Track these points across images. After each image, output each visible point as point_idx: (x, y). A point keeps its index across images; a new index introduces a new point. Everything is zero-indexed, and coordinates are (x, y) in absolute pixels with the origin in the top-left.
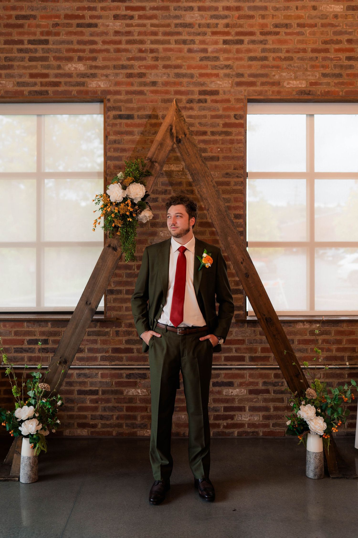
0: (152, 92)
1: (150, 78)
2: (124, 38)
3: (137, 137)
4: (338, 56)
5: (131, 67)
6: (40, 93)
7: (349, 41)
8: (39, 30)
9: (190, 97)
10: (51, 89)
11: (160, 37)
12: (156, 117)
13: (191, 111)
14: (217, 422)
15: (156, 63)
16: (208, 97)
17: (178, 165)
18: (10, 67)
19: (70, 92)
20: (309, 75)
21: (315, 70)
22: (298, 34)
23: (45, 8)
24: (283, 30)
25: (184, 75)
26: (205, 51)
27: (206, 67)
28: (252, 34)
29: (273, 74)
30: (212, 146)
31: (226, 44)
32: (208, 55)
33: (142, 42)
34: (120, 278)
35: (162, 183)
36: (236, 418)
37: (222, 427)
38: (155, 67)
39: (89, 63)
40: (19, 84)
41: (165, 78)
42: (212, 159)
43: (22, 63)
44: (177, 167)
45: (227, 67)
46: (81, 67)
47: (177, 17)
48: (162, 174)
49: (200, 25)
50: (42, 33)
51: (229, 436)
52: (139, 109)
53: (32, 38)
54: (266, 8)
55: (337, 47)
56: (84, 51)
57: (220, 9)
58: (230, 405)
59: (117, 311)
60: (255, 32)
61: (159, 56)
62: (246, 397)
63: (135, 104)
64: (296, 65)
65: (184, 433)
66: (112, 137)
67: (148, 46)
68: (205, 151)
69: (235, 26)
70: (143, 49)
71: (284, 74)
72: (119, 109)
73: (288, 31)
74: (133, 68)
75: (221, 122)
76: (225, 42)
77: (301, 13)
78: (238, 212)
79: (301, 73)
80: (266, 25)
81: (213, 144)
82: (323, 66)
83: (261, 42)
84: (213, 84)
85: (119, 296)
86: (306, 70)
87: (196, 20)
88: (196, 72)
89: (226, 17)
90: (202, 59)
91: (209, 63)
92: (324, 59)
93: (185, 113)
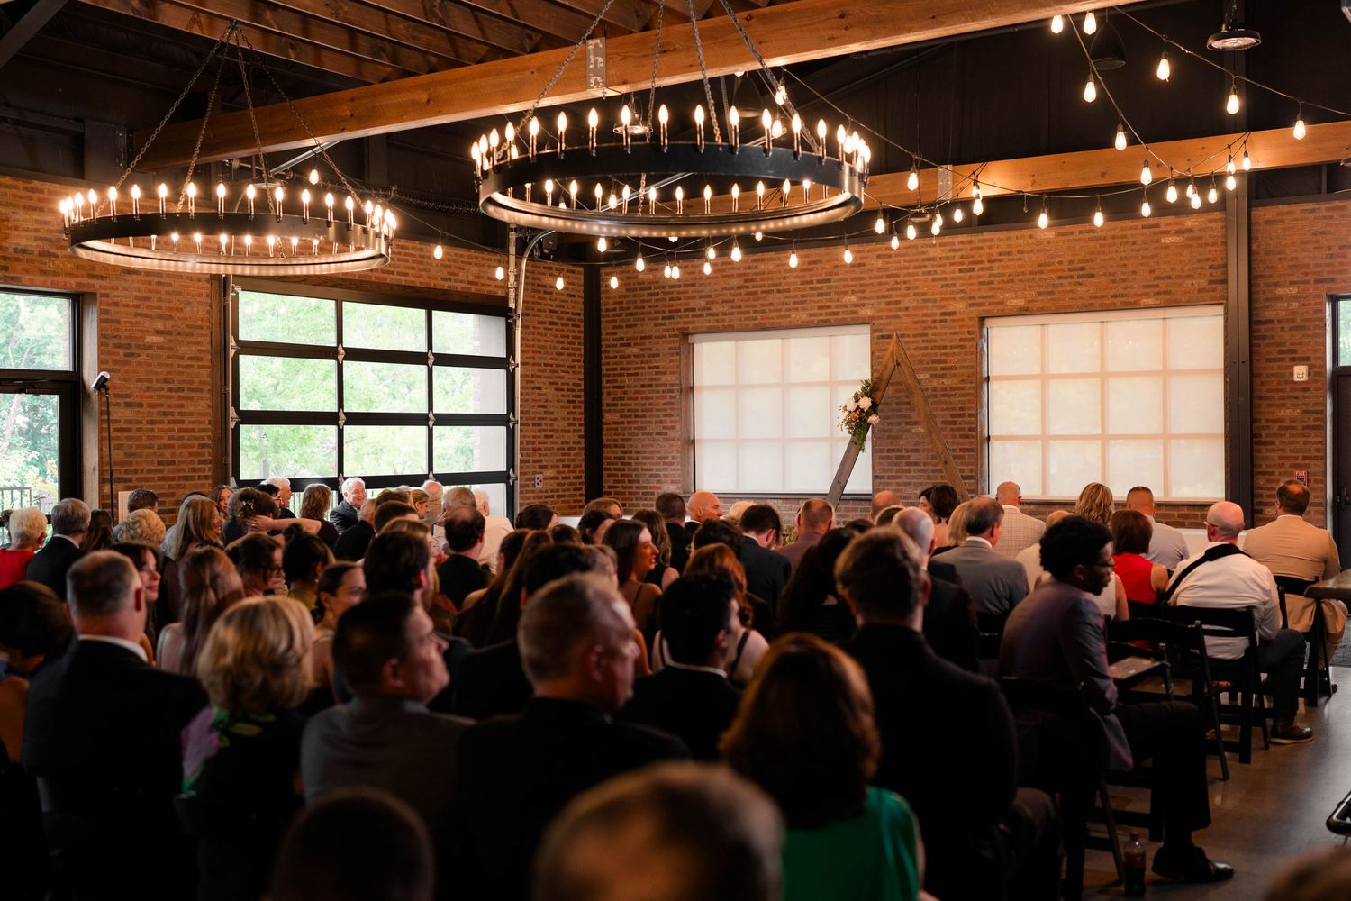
0: (906, 316)
1: (904, 305)
2: (885, 273)
4: (1051, 276)
5: (890, 296)
6: (826, 321)
7: (1060, 263)
8: (824, 271)
9: (935, 318)
10: (833, 318)
11: (911, 271)
13: (934, 330)
15: (908, 292)
16: (947, 318)
18: (803, 302)
19: (846, 319)
20: (1027, 294)
21: (1032, 289)
22: (1018, 259)
23: (828, 254)
24: (1006, 257)
25: (930, 301)
26: (945, 279)
27: (945, 293)
28: (982, 262)
29: (998, 295)
32: (948, 282)
33: (897, 276)
38: (907, 295)
39: (859, 294)
40: (810, 315)
41: (915, 303)
42: (951, 368)
43: (812, 299)
45: (962, 291)
46: (853, 299)
47: (924, 253)
49: (941, 259)
50: (826, 274)
52: (895, 330)
53: (819, 278)
54: (992, 240)
55: (1050, 268)
56: (855, 286)
57: (956, 244)
61: (911, 286)
63: (893, 327)
64: (1016, 286)
66: (877, 354)
67: (902, 279)
68: (945, 362)
69: (968, 257)
70: (899, 281)
71: (1007, 295)
72: (881, 331)
73: (1010, 257)
74: (891, 298)
75: (958, 337)
76: (960, 271)
77: (1020, 242)
78: (970, 412)
79: (1021, 293)
80: (992, 255)
82: (1038, 286)
83: (988, 269)
84: (951, 306)
85: (883, 481)
86: (1025, 290)
88: (938, 297)
89: (961, 250)
90: (942, 287)
91: (949, 289)
92: (1040, 279)
93: (930, 332)
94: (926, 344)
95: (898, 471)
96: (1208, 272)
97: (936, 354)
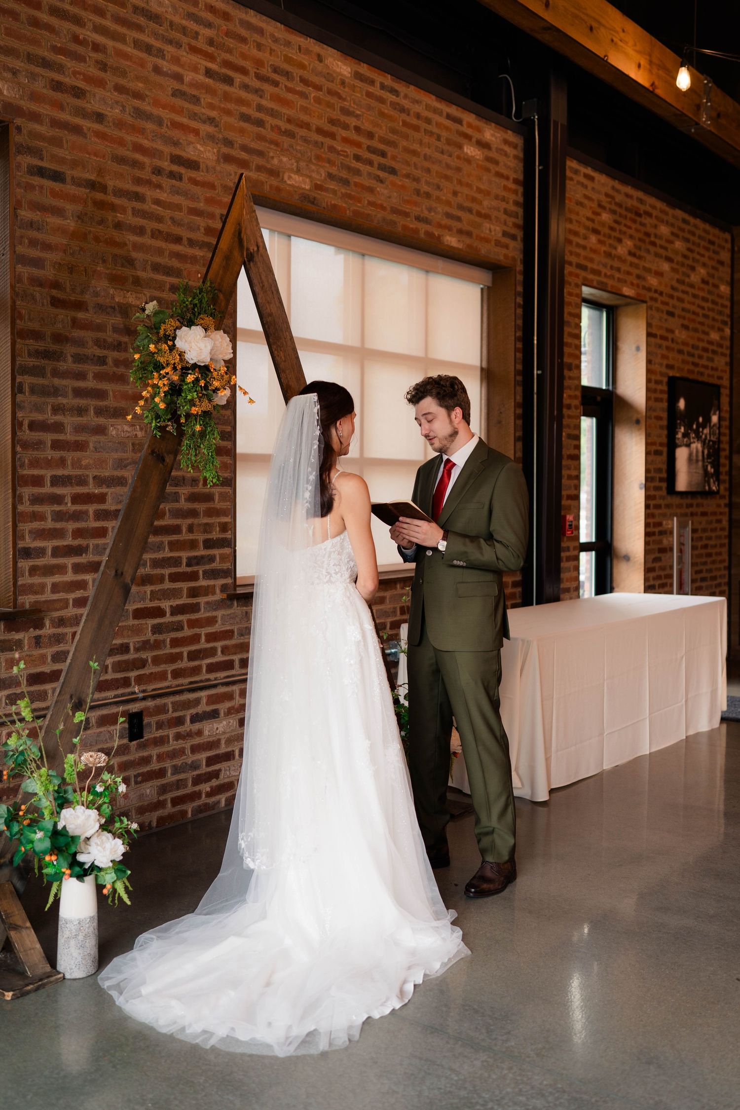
0: (97, 134)
1: (94, 105)
3: (71, 224)
4: (346, 149)
5: (60, 68)
7: (357, 129)
9: (159, 163)
11: (108, 23)
12: (103, 189)
13: (158, 191)
14: (197, 788)
15: (102, 74)
16: (182, 170)
17: (138, 295)
20: (313, 171)
21: (320, 163)
22: (301, 94)
24: (283, 81)
25: (148, 117)
26: (180, 78)
27: (181, 111)
28: (244, 71)
29: (271, 154)
30: (188, 266)
31: (210, 77)
32: (184, 88)
33: (78, 21)
34: (43, 523)
35: (113, 328)
36: (222, 776)
37: (204, 796)
38: (101, 83)
41: (117, 112)
44: (136, 297)
45: (211, 121)
48: (114, 308)
49: (171, 25)
51: (214, 809)
52: (75, 164)
54: (262, 32)
55: (344, 133)
57: (202, 5)
58: (214, 753)
59: (36, 593)
60: (248, 70)
61: (109, 64)
62: (235, 733)
63: (67, 153)
64: (298, 148)
65: (150, 823)
67: (90, 34)
68: (179, 273)
70: (81, 37)
71: (285, 159)
72: (39, 154)
73: (289, 84)
74: (64, 73)
75: (202, 223)
76: (209, 73)
77: (304, 59)
79: (305, 164)
80: (259, 63)
81: (191, 263)
82: (329, 161)
83: (256, 91)
84: (191, 146)
85: (41, 562)
86: (310, 161)
87: (166, 12)
88: (165, 114)
90: (174, 94)
91: (186, 105)
92: (330, 149)
93: (150, 193)
94: (139, 221)
95: (78, 533)
96: (503, 217)
97: (160, 252)
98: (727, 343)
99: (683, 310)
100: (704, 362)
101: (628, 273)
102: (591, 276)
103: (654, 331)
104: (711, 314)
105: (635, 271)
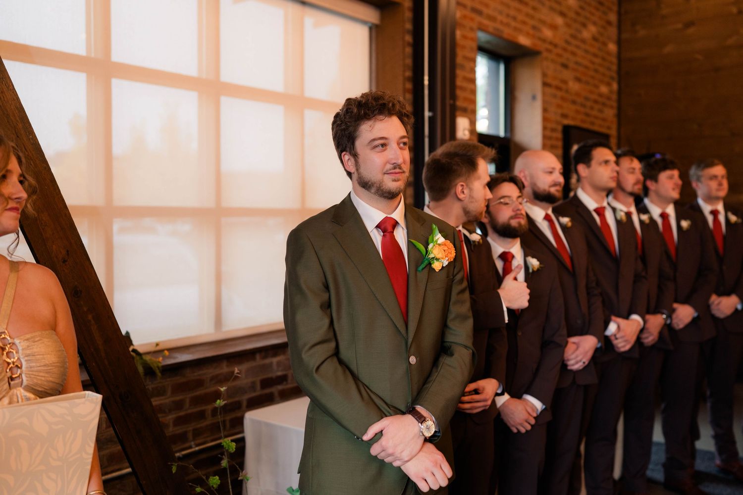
98: (614, 97)
99: (577, 63)
100: (595, 113)
101: (524, 23)
102: (486, 22)
103: (549, 81)
104: (601, 69)
105: (532, 22)
